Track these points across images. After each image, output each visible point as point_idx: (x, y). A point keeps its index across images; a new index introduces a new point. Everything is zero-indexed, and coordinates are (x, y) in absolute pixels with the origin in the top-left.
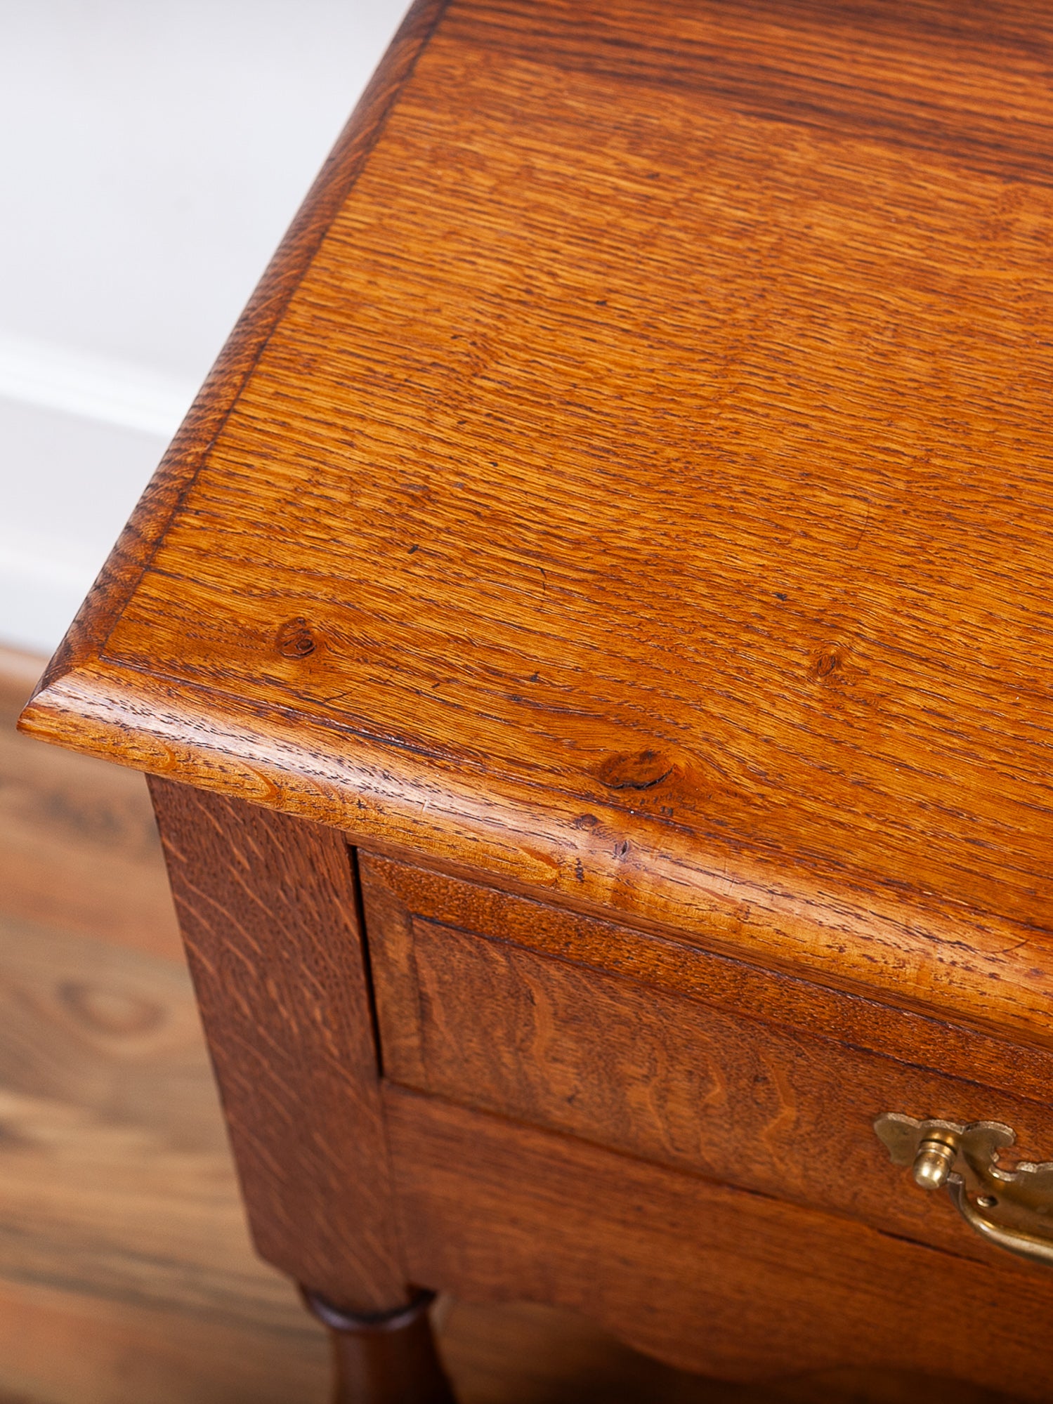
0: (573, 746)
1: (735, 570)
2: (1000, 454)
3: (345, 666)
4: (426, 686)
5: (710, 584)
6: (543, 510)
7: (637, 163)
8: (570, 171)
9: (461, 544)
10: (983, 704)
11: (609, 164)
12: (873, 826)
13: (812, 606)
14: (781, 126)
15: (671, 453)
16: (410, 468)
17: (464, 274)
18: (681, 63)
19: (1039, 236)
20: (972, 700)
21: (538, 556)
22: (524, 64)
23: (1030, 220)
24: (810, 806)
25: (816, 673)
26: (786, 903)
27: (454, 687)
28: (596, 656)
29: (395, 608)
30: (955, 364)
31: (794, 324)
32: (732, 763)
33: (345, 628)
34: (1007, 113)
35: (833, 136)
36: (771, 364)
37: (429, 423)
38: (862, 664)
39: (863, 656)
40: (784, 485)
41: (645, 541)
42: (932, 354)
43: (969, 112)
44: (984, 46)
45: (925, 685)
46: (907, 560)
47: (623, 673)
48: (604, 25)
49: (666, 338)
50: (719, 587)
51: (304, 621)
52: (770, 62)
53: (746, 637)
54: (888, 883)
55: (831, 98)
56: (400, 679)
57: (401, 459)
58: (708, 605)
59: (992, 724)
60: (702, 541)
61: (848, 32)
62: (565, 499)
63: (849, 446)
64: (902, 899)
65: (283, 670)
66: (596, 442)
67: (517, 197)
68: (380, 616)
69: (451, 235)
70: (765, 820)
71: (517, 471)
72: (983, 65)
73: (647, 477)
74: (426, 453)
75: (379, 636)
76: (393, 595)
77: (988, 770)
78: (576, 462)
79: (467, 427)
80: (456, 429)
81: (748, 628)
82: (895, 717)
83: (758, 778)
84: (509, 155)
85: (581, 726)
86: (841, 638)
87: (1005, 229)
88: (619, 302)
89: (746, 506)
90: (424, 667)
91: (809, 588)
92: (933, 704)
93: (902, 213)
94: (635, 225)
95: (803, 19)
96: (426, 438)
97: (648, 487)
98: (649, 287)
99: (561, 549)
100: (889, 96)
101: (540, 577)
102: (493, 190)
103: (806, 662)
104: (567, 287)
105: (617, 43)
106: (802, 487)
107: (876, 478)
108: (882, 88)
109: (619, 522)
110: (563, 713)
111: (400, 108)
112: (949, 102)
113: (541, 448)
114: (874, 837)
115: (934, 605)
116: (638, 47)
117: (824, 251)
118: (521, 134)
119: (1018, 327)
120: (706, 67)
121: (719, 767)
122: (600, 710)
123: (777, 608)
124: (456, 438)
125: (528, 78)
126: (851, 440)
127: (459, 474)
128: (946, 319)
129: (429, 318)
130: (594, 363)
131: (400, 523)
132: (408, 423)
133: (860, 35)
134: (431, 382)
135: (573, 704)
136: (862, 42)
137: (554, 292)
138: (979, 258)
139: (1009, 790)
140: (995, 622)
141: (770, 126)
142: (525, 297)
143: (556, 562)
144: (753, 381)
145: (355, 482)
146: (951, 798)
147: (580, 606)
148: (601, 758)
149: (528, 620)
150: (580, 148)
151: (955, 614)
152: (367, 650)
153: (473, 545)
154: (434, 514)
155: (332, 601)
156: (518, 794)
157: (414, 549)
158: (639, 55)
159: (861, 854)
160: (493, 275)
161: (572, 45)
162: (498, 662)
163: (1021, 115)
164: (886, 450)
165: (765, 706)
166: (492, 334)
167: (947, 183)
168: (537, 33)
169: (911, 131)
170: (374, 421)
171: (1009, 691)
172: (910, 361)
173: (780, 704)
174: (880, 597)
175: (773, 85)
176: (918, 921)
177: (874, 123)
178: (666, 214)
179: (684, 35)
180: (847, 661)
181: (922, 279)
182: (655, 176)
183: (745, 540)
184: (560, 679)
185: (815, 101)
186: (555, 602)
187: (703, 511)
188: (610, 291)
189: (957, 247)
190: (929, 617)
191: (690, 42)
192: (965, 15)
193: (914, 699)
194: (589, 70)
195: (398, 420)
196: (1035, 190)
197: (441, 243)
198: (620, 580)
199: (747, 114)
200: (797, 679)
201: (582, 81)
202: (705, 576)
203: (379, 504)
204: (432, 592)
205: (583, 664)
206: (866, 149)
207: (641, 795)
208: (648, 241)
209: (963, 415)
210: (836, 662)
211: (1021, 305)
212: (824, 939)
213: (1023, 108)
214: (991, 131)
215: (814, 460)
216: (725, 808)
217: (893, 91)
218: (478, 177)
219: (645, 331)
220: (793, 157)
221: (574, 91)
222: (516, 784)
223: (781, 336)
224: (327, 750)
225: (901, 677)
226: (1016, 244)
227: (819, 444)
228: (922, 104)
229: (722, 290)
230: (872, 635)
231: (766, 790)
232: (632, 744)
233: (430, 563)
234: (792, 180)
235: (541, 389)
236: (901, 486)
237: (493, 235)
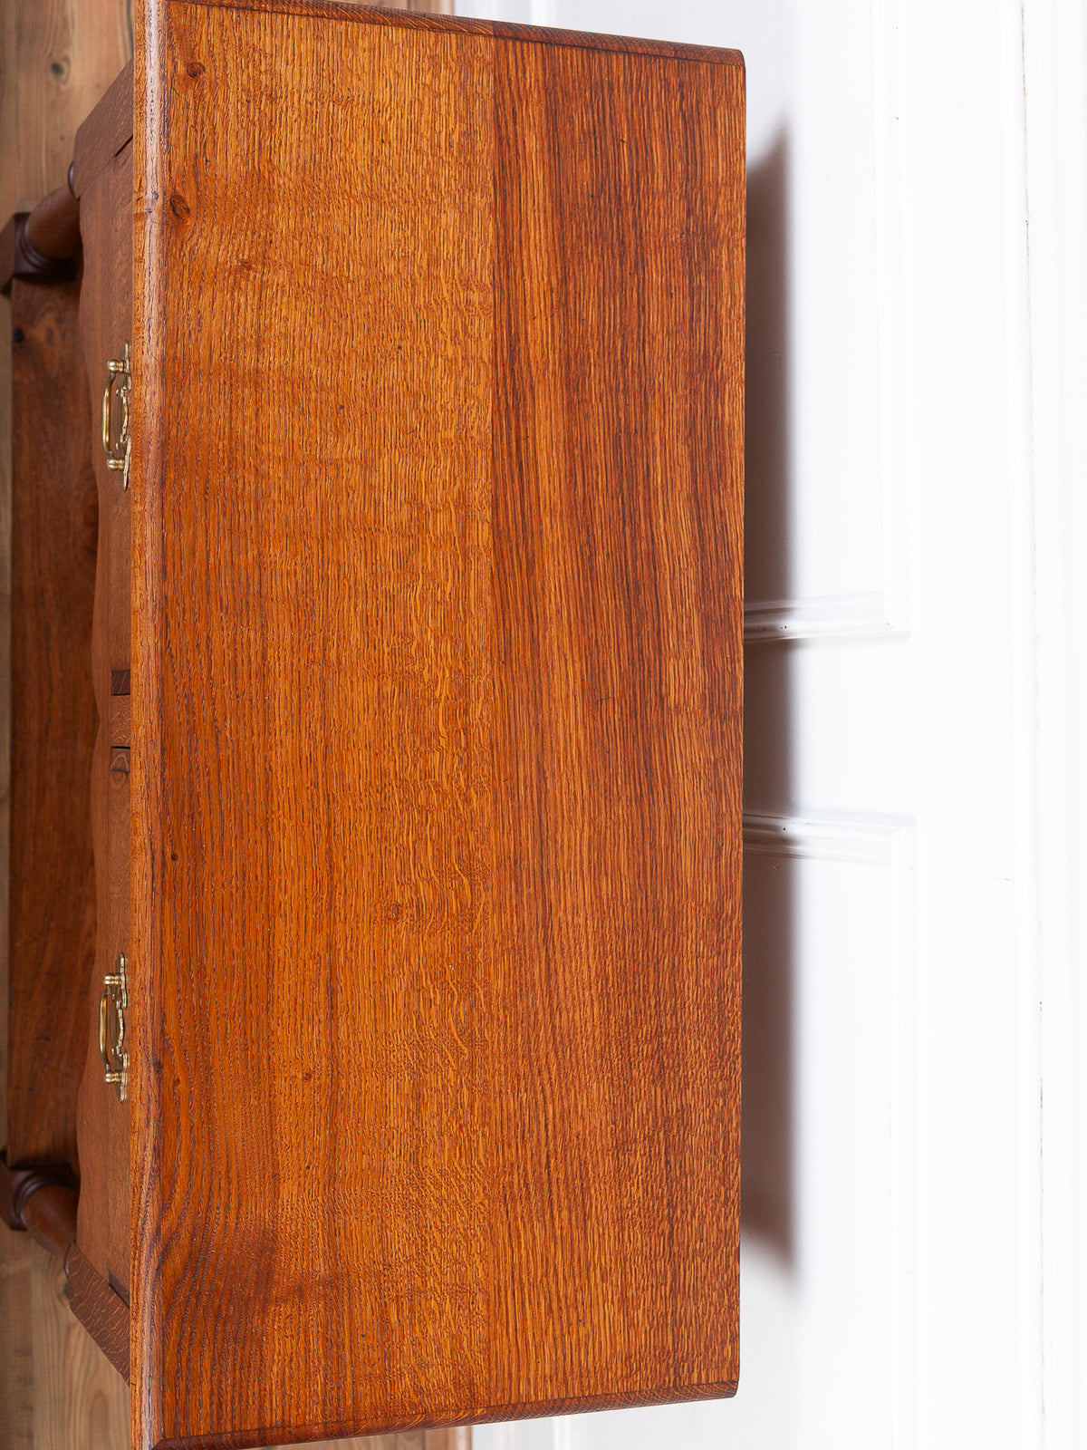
0: (183, 182)
1: (277, 222)
2: (360, 308)
3: (190, 92)
4: (191, 122)
5: (268, 214)
6: (281, 144)
7: (455, 137)
8: (443, 112)
9: (256, 118)
10: (248, 325)
11: (451, 126)
12: (185, 297)
13: (271, 254)
14: (492, 189)
15: (322, 186)
16: (284, 90)
17: (380, 84)
18: (511, 142)
19: (468, 302)
20: (249, 320)
21: (260, 148)
22: (492, 78)
23: (475, 297)
24: (186, 273)
25: (242, 262)
26: (147, 274)
27: (193, 133)
28: (223, 181)
29: (220, 102)
30: (397, 282)
31: (396, 217)
32: (195, 241)
33: (206, 86)
34: (526, 277)
35: (493, 211)
36: (374, 213)
37: (306, 91)
38: (251, 278)
39: (255, 277)
40: (320, 231)
41: (279, 186)
42: (399, 273)
43: (522, 261)
44: (558, 259)
45: (250, 302)
46: (301, 283)
47: (219, 193)
48: (522, 105)
49: (374, 170)
50: (268, 218)
51: (204, 70)
52: (523, 177)
53: (249, 233)
54: (164, 307)
55: (513, 205)
56: (191, 113)
57: (287, 86)
58: (258, 216)
59: (241, 330)
60: (286, 207)
61: (549, 205)
62: (288, 152)
63: (346, 251)
64: (160, 314)
65: (181, 69)
66: (317, 156)
67: (424, 94)
68: (215, 98)
69: (397, 74)
70: (175, 258)
71: (295, 130)
72: (549, 263)
73: (307, 179)
74: (293, 94)
75: (207, 99)
76: (226, 99)
77: (221, 332)
78: (306, 152)
79: (309, 106)
80: (306, 102)
81: (253, 233)
82: (232, 294)
83: (192, 251)
84: (443, 86)
85: (193, 183)
86: (260, 267)
87: (467, 287)
88: (386, 149)
89: (307, 220)
90: (199, 120)
91: (278, 251)
92: (243, 307)
93: (463, 246)
94: (425, 144)
95: (551, 184)
96: (299, 91)
97: (304, 181)
98: (396, 158)
99: (266, 156)
100: (521, 228)
101: (251, 151)
102: (424, 84)
103: (245, 257)
104: (386, 126)
105: (514, 113)
106: (322, 238)
107: (335, 264)
108: (524, 225)
109: (284, 174)
110: (196, 175)
111: (453, 36)
112: (525, 253)
113: (308, 136)
114: (181, 298)
115: (285, 299)
116: (515, 123)
117: (435, 222)
118: (455, 88)
119: (422, 304)
120: (513, 152)
121: (191, 237)
122: (201, 188)
123: (265, 241)
124: (303, 103)
125: (485, 82)
126: (349, 251)
127: (287, 109)
128: (417, 275)
129: (354, 77)
130: (353, 145)
131: (258, 93)
132: (304, 83)
133: (549, 210)
134: (325, 86)
135: (201, 178)
136: (545, 211)
137: (382, 122)
138: (450, 281)
139: (215, 341)
140: (285, 322)
141: (491, 185)
142: (376, 111)
143: (259, 155)
144: (365, 208)
145: (271, 71)
146: (206, 322)
147: (243, 170)
148: (182, 194)
149: (231, 152)
150: (456, 113)
151: (284, 307)
152: (199, 98)
153: (257, 123)
154: (266, 104)
155: (216, 78)
156: (159, 169)
157: (248, 102)
158: (511, 123)
159: (172, 295)
160: (383, 95)
161: (507, 96)
162: (209, 146)
163: (528, 283)
164: (348, 265)
165: (222, 247)
166: (355, 103)
167: (483, 261)
168: (509, 80)
169: (506, 241)
170: (301, 70)
171: (257, 333)
172: (392, 265)
173: (225, 252)
174: (282, 277)
175: (512, 181)
176: (153, 321)
177: (505, 226)
178: (433, 155)
179: (526, 139)
180: (251, 272)
181: (434, 261)
182: (451, 146)
183: (291, 223)
184: (209, 171)
185: (508, 200)
186: (242, 160)
187: (299, 204)
188: (390, 143)
189: (453, 271)
190: (279, 297)
191: (524, 143)
192: (572, 249)
193: (242, 300)
194: (497, 106)
195: (304, 79)
196: (491, 296)
197: (392, 71)
198: (259, 181)
199: (494, 174)
200: (237, 256)
201: (490, 105)
202: (271, 212)
203: (264, 83)
204: (232, 114)
205: (219, 177)
206: (491, 226)
207: (171, 212)
208: (418, 151)
209: (374, 291)
210: (249, 268)
211: (432, 302)
212: (140, 291)
213: (531, 283)
214: (515, 273)
215: (336, 241)
216: (175, 243)
217: (524, 230)
218: (429, 77)
219: (374, 162)
220: (477, 198)
221: (484, 102)
222: (162, 166)
223: (389, 214)
224: (155, 95)
225: (251, 294)
226: (461, 294)
227: (344, 239)
228: (521, 243)
229: (404, 185)
230: (265, 278)
231: (187, 256)
232: (191, 202)
233: (244, 109)
234: (466, 200)
235: (335, 129)
236: (334, 274)
237: (402, 91)
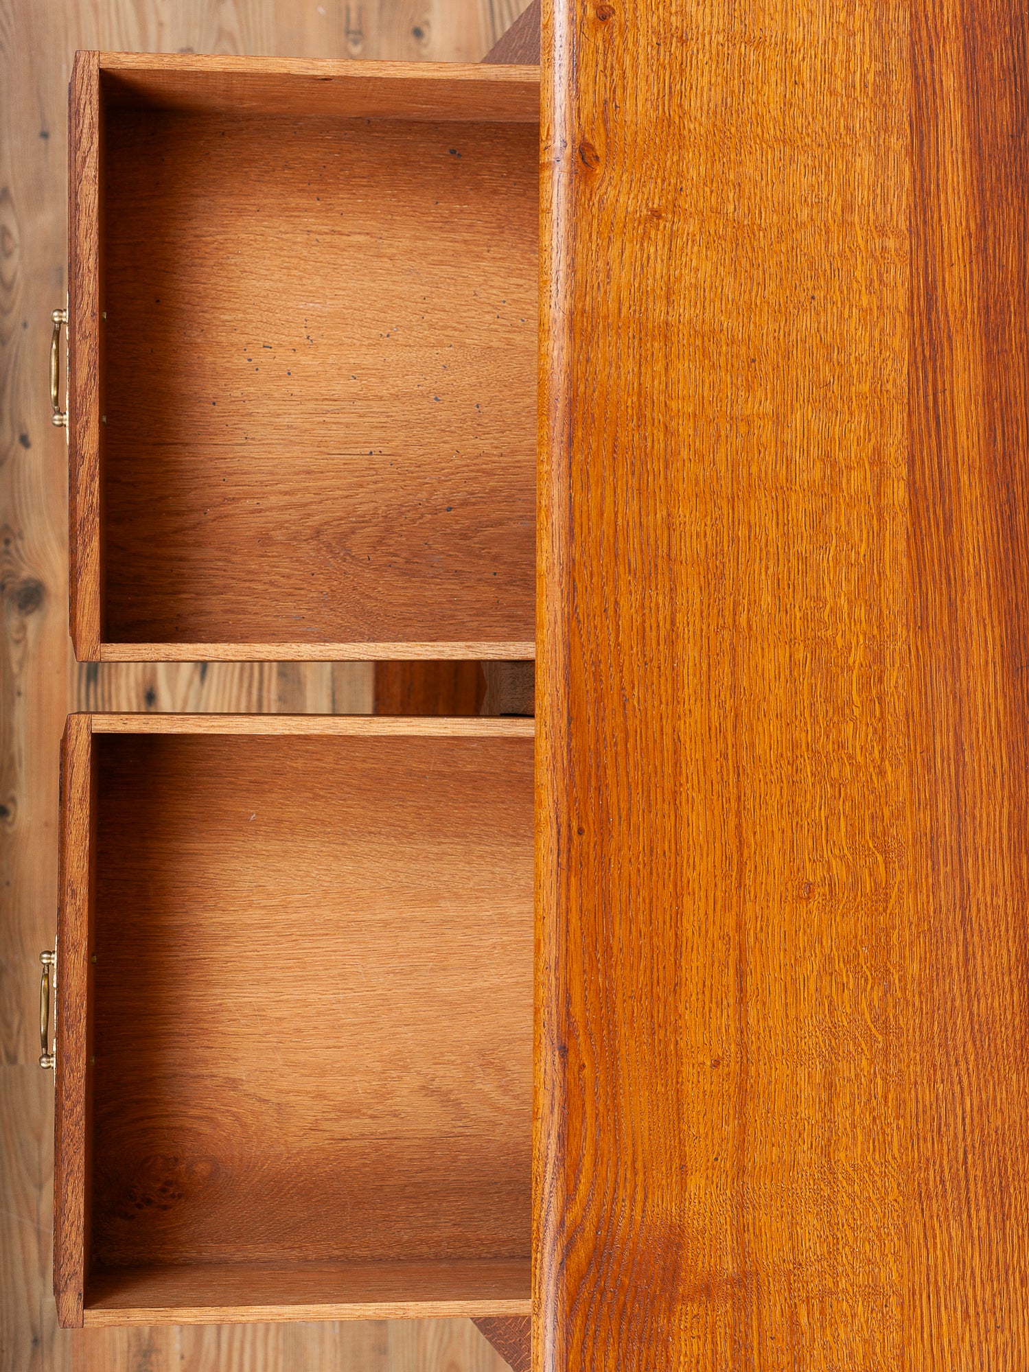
0: (592, 130)
1: (688, 169)
2: (772, 257)
3: (599, 35)
4: (601, 67)
5: (678, 161)
6: (691, 88)
7: (870, 77)
8: (858, 51)
9: (666, 62)
10: (658, 276)
11: (866, 66)
12: (594, 248)
13: (681, 202)
14: (908, 131)
15: (733, 130)
16: (695, 31)
17: (793, 23)
18: (928, 81)
19: (884, 249)
20: (658, 271)
21: (670, 92)
22: (908, 15)
23: (891, 243)
24: (595, 223)
25: (652, 211)
26: (555, 225)
27: (603, 78)
28: (633, 127)
29: (630, 46)
30: (810, 229)
31: (809, 162)
32: (604, 190)
33: (616, 30)
34: (944, 222)
35: (910, 153)
36: (787, 158)
37: (718, 32)
38: (661, 227)
39: (665, 227)
40: (732, 177)
41: (690, 131)
42: (812, 220)
43: (939, 206)
44: (977, 204)
45: (659, 252)
46: (712, 232)
47: (629, 139)
48: (939, 42)
49: (787, 113)
50: (678, 165)
51: (614, 13)
52: (941, 117)
53: (659, 181)
54: (573, 259)
55: (930, 147)
56: (601, 57)
57: (697, 27)
58: (668, 163)
59: (650, 282)
60: (696, 152)
61: (967, 146)
62: (699, 95)
63: (758, 198)
64: (568, 266)
65: (591, 13)
66: (729, 100)
67: (838, 33)
68: (625, 41)
69: (811, 12)
70: (584, 208)
71: (706, 73)
72: (967, 206)
73: (719, 123)
74: (703, 36)
75: (616, 43)
76: (636, 42)
77: (630, 285)
78: (716, 95)
79: (720, 47)
80: (718, 43)
81: (663, 181)
82: (642, 245)
83: (601, 201)
84: (858, 24)
85: (602, 130)
86: (670, 216)
87: (882, 233)
88: (799, 90)
89: (718, 166)
90: (608, 65)
91: (688, 199)
92: (652, 257)
93: (878, 191)
94: (839, 86)
95: (969, 125)
96: (710, 33)
97: (715, 125)
98: (810, 99)
99: (676, 100)
100: (938, 171)
101: (661, 96)
102: (839, 23)
103: (655, 206)
104: (799, 66)
105: (931, 51)
106: (733, 184)
107: (747, 212)
108: (941, 167)
109: (695, 118)
110: (605, 122)
112: (942, 197)
113: (719, 79)
114: (589, 249)
115: (696, 248)
116: (932, 61)
117: (849, 166)
118: (870, 25)
119: (836, 251)
120: (930, 91)
121: (600, 185)
122: (611, 135)
123: (676, 189)
124: (714, 45)
125: (901, 19)
126: (761, 198)
127: (698, 51)
128: (831, 221)
129: (767, 17)
130: (766, 88)
131: (669, 35)
132: (715, 24)
133: (967, 151)
134: (737, 27)
135: (611, 125)
136: (963, 153)
137: (795, 62)
138: (865, 227)
139: (624, 294)
140: (695, 273)
141: (907, 126)
142: (789, 52)
143: (670, 100)
144: (777, 153)
145: (682, 12)
146: (615, 272)
147: (653, 115)
148: (591, 142)
149: (640, 97)
150: (871, 51)
151: (694, 256)
152: (608, 41)
153: (667, 67)
154: (677, 47)
155: (626, 21)
156: (567, 115)
157: (658, 44)
158: (927, 62)
159: (581, 247)
160: (796, 35)
161: (924, 33)
162: (619, 91)
163: (945, 228)
164: (760, 212)
165: (632, 196)
166: (767, 44)
167: (899, 206)
168: (926, 16)
169: (922, 185)
170: (712, 10)
171: (667, 284)
172: (806, 212)
173: (634, 201)
174: (692, 226)
175: (929, 122)
176: (561, 274)
177: (922, 169)
178: (848, 96)
179: (944, 78)
180: (661, 221)
181: (848, 207)
182: (866, 86)
183: (702, 169)
184: (619, 117)
185: (925, 141)
186: (652, 105)
187: (710, 150)
188: (803, 85)
189: (868, 217)
190: (689, 247)
191: (942, 82)
192: (992, 192)
193: (652, 250)
194: (913, 44)
195: (715, 20)
196: (907, 242)
197: (805, 10)
198: (669, 127)
199: (910, 115)
200: (647, 205)
201: (906, 42)
202: (681, 158)
203: (674, 25)
204: (641, 57)
205: (629, 123)
206: (907, 168)
207: (580, 160)
208: (832, 92)
209: (786, 238)
210: (659, 217)
211: (847, 250)
212: (547, 243)
213: (949, 228)
214: (932, 218)
215: (747, 187)
216: (584, 192)
217: (941, 172)
218: (843, 15)
219: (787, 104)
220: (893, 140)
221: (900, 40)
222: (571, 113)
223: (802, 158)
224: (564, 40)
225: (660, 244)
226: (877, 241)
227: (755, 186)
228: (938, 186)
229: (818, 128)
230: (675, 228)
231: (596, 205)
232: (600, 150)
233: (654, 52)
234: (881, 142)
235: (747, 71)
236: (746, 223)
237: (815, 29)
